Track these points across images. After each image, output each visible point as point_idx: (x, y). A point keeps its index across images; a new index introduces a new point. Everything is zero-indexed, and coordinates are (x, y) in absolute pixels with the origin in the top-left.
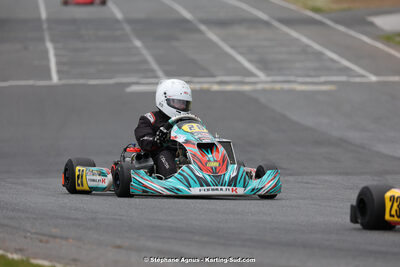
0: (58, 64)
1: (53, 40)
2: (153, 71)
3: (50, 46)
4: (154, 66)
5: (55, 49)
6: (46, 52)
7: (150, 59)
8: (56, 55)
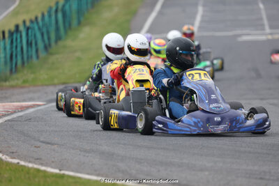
0: (202, 21)
1: (204, 6)
2: (263, 25)
3: (200, 10)
4: (266, 22)
5: (204, 11)
6: (196, 13)
7: (264, 17)
8: (203, 16)
